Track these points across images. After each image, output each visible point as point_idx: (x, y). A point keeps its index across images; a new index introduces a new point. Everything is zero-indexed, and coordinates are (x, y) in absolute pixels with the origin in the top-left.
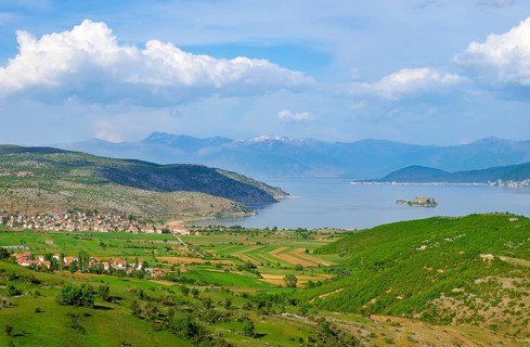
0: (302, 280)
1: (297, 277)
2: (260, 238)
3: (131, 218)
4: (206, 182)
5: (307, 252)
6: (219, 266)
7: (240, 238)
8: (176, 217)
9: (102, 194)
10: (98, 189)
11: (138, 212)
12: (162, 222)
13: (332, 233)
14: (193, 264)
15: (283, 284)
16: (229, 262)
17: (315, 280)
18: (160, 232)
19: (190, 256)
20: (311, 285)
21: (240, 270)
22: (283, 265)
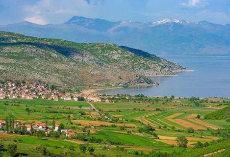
0: (192, 141)
1: (188, 138)
2: (160, 105)
3: (53, 88)
4: (116, 57)
5: (199, 117)
6: (122, 129)
7: (143, 105)
8: (90, 87)
9: (29, 67)
10: (26, 63)
11: (58, 82)
12: (78, 91)
13: (221, 101)
14: (102, 126)
15: (176, 144)
16: (132, 125)
17: (203, 141)
18: (76, 99)
19: (100, 120)
20: (200, 145)
21: (140, 132)
22: (177, 128)
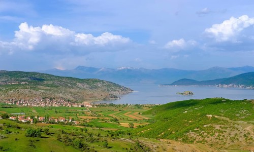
0: (136, 125)
1: (134, 124)
2: (121, 108)
3: (68, 101)
4: (99, 86)
5: (139, 113)
6: (103, 120)
7: (113, 108)
8: (87, 100)
9: (57, 91)
10: (55, 89)
11: (71, 98)
12: (81, 102)
13: (150, 106)
14: (93, 119)
15: (128, 127)
16: (108, 118)
17: (141, 125)
18: (80, 106)
19: (92, 116)
20: (140, 127)
21: (111, 121)
22: (129, 119)
